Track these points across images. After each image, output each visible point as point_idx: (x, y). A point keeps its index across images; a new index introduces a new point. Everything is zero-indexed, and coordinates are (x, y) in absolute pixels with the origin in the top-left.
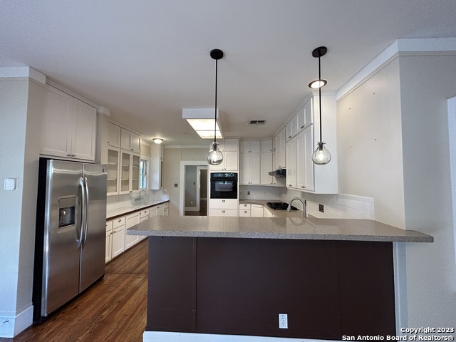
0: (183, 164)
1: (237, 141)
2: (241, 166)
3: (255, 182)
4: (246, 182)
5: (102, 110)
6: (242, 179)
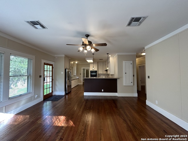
0: (82, 68)
1: (97, 62)
2: (98, 69)
3: (102, 73)
4: (99, 73)
5: (70, 59)
6: (98, 72)
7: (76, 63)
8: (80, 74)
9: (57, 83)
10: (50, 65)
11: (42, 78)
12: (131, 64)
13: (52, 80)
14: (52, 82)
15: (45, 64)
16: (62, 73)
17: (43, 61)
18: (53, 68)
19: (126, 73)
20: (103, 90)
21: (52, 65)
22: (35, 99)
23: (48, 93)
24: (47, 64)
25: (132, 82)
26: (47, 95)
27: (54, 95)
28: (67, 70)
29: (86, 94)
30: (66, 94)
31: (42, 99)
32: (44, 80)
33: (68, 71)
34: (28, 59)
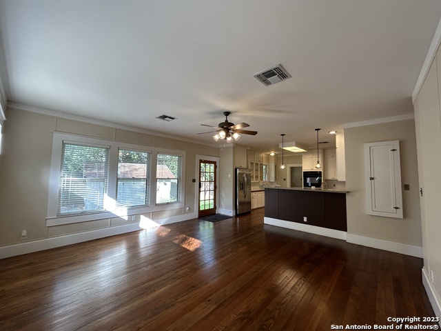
0: (289, 166)
7: (272, 154)
8: (285, 180)
9: (223, 194)
10: (210, 162)
11: (197, 184)
12: (394, 150)
13: (215, 187)
14: (215, 191)
15: (201, 161)
16: (230, 176)
17: (198, 158)
18: (215, 167)
19: (372, 179)
20: (305, 219)
21: (214, 163)
22: (185, 212)
23: (207, 208)
24: (205, 162)
25: (396, 208)
26: (205, 211)
27: (218, 214)
28: (238, 172)
29: (268, 221)
30: (237, 215)
31: (195, 215)
32: (200, 187)
33: (241, 172)
34: (179, 157)
